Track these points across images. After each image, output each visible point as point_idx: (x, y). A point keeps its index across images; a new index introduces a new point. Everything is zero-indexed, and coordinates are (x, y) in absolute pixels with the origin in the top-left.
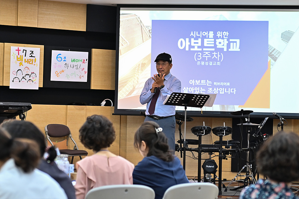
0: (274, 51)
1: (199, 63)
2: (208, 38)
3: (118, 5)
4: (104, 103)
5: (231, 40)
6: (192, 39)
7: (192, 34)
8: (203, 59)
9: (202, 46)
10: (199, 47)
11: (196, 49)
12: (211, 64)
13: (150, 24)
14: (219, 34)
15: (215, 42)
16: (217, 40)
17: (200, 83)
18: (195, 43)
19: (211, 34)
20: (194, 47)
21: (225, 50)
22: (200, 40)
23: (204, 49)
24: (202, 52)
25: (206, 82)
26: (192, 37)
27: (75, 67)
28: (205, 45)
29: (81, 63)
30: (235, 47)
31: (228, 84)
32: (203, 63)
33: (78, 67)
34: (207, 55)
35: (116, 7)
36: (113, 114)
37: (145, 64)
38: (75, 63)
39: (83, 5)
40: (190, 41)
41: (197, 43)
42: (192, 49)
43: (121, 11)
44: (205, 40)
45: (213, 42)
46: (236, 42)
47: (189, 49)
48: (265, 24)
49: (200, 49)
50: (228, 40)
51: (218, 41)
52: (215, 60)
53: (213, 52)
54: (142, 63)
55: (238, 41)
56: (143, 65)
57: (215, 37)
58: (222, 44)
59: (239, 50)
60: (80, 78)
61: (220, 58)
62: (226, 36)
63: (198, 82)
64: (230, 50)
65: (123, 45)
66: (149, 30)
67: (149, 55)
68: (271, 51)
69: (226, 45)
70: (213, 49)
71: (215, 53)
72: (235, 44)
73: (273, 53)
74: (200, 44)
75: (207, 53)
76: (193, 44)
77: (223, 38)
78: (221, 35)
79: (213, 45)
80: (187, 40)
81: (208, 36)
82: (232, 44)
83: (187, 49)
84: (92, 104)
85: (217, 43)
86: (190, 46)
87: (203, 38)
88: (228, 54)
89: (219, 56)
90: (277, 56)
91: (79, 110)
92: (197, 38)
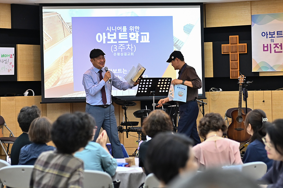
0: (178, 42)
1: (115, 54)
2: (122, 32)
3: (40, 4)
4: (27, 93)
5: (142, 33)
6: (109, 34)
7: (108, 29)
8: (119, 51)
9: (117, 39)
10: (114, 40)
11: (112, 42)
12: (126, 55)
13: (70, 21)
14: (131, 28)
15: (128, 35)
16: (130, 34)
17: (117, 71)
18: (111, 37)
19: (125, 28)
20: (110, 40)
21: (137, 42)
22: (115, 34)
23: (119, 42)
24: (118, 44)
25: (122, 70)
26: (108, 31)
27: (4, 62)
28: (120, 38)
29: (9, 57)
30: (146, 39)
32: (118, 54)
33: (7, 62)
34: (122, 47)
35: (39, 6)
36: (41, 103)
37: (67, 57)
38: (4, 58)
39: (9, 4)
40: (106, 35)
41: (113, 37)
42: (108, 42)
43: (43, 10)
44: (120, 34)
45: (127, 36)
46: (146, 35)
47: (106, 42)
48: (170, 19)
49: (116, 42)
50: (139, 33)
51: (131, 34)
52: (129, 51)
53: (127, 44)
54: (64, 56)
55: (148, 34)
56: (66, 58)
57: (128, 31)
58: (134, 36)
59: (149, 42)
60: (9, 71)
61: (133, 49)
62: (137, 30)
63: (115, 71)
64: (141, 42)
65: (46, 40)
66: (70, 27)
67: (71, 48)
68: (175, 42)
69: (137, 37)
70: (127, 42)
71: (128, 45)
72: (145, 36)
73: (177, 43)
74: (115, 38)
75: (122, 45)
76: (109, 38)
77: (135, 32)
78: (133, 29)
79: (127, 38)
80: (104, 34)
81: (122, 30)
82: (142, 36)
83: (104, 42)
84: (19, 95)
85: (130, 36)
86: (107, 40)
87: (118, 32)
88: (140, 45)
89: (132, 47)
90: (181, 46)
91: (10, 100)
92: (112, 32)
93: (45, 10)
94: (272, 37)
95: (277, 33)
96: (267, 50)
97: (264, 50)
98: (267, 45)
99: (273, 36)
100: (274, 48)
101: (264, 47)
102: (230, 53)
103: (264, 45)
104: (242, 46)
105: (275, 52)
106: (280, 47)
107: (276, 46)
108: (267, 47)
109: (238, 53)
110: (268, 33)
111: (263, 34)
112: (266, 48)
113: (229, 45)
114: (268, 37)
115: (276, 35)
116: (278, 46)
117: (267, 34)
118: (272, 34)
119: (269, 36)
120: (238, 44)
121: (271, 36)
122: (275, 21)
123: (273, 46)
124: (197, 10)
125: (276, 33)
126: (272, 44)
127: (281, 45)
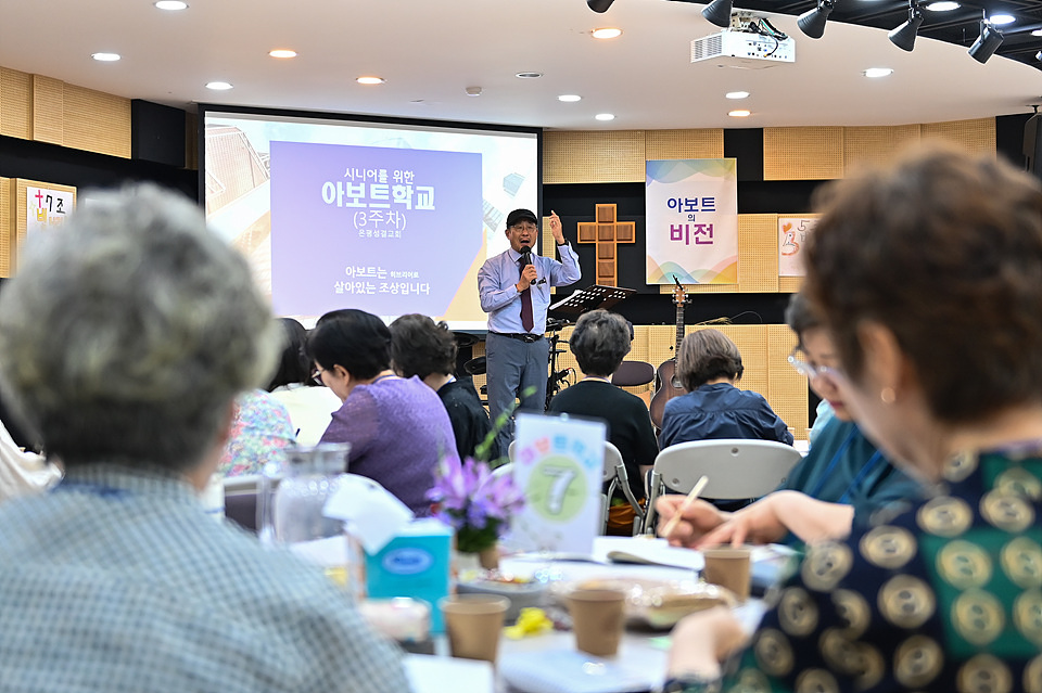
0: (493, 212)
1: (362, 232)
2: (378, 183)
3: (200, 105)
5: (418, 188)
6: (349, 184)
7: (348, 173)
8: (371, 225)
9: (367, 199)
10: (361, 200)
11: (356, 204)
12: (384, 236)
13: (266, 149)
14: (397, 175)
15: (391, 190)
16: (394, 187)
17: (366, 273)
18: (353, 192)
19: (383, 174)
20: (352, 200)
21: (409, 207)
22: (363, 185)
23: (371, 205)
24: (367, 210)
25: (377, 271)
26: (349, 179)
28: (373, 196)
30: (426, 203)
31: (416, 275)
32: (369, 233)
34: (376, 217)
35: (197, 109)
37: (259, 233)
39: (127, 99)
40: (344, 188)
41: (359, 192)
42: (348, 205)
43: (206, 118)
44: (373, 187)
45: (387, 192)
46: (427, 192)
47: (344, 203)
48: (476, 159)
49: (364, 205)
50: (413, 188)
51: (396, 189)
52: (392, 226)
53: (387, 210)
54: (254, 232)
55: (431, 190)
56: (256, 235)
57: (391, 182)
58: (403, 195)
59: (433, 208)
61: (401, 223)
62: (409, 180)
63: (361, 272)
64: (417, 207)
65: (212, 192)
66: (265, 163)
67: (266, 215)
68: (486, 212)
69: (409, 197)
70: (388, 206)
71: (391, 214)
72: (425, 195)
73: (490, 216)
74: (362, 195)
75: (376, 212)
76: (350, 195)
77: (404, 184)
78: (401, 178)
79: (387, 198)
80: (340, 184)
81: (378, 178)
82: (420, 195)
83: (340, 204)
85: (395, 194)
86: (346, 199)
87: (370, 181)
88: (415, 215)
89: (398, 219)
90: (497, 222)
92: (356, 183)
93: (210, 119)
94: (691, 210)
95: (703, 202)
96: (680, 238)
97: (672, 238)
98: (681, 226)
99: (694, 208)
100: (695, 233)
101: (673, 230)
102: (597, 242)
103: (672, 226)
104: (626, 227)
105: (698, 242)
106: (708, 232)
107: (700, 230)
108: (680, 230)
109: (616, 242)
110: (683, 201)
111: (672, 203)
112: (676, 233)
113: (596, 224)
114: (682, 210)
115: (700, 206)
116: (704, 229)
117: (680, 204)
118: (691, 204)
119: (684, 207)
120: (616, 223)
121: (689, 208)
122: (698, 176)
123: (692, 230)
124: (530, 143)
125: (700, 202)
126: (692, 224)
127: (711, 229)
